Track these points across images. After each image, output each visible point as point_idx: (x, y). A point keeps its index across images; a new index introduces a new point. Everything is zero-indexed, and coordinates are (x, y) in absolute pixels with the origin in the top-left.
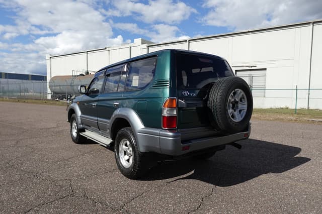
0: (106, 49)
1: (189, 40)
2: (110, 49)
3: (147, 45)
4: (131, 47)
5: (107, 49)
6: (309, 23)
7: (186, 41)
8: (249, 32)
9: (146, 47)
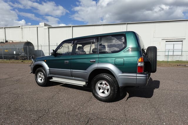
0: (19, 27)
1: (73, 26)
2: (23, 27)
4: (37, 27)
5: (21, 27)
6: (126, 24)
7: (71, 27)
8: (102, 25)
9: (47, 28)
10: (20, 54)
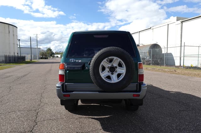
0: (151, 28)
2: (154, 28)
3: (181, 21)
4: (168, 24)
9: (180, 23)
10: (145, 58)
